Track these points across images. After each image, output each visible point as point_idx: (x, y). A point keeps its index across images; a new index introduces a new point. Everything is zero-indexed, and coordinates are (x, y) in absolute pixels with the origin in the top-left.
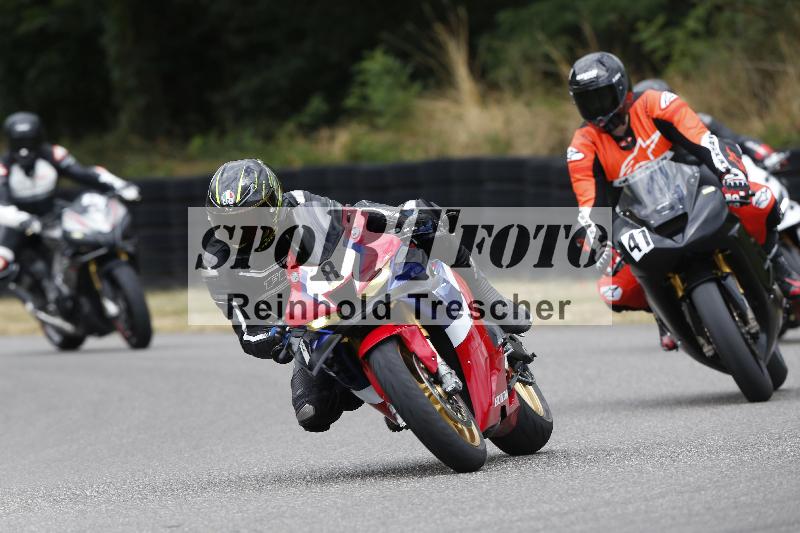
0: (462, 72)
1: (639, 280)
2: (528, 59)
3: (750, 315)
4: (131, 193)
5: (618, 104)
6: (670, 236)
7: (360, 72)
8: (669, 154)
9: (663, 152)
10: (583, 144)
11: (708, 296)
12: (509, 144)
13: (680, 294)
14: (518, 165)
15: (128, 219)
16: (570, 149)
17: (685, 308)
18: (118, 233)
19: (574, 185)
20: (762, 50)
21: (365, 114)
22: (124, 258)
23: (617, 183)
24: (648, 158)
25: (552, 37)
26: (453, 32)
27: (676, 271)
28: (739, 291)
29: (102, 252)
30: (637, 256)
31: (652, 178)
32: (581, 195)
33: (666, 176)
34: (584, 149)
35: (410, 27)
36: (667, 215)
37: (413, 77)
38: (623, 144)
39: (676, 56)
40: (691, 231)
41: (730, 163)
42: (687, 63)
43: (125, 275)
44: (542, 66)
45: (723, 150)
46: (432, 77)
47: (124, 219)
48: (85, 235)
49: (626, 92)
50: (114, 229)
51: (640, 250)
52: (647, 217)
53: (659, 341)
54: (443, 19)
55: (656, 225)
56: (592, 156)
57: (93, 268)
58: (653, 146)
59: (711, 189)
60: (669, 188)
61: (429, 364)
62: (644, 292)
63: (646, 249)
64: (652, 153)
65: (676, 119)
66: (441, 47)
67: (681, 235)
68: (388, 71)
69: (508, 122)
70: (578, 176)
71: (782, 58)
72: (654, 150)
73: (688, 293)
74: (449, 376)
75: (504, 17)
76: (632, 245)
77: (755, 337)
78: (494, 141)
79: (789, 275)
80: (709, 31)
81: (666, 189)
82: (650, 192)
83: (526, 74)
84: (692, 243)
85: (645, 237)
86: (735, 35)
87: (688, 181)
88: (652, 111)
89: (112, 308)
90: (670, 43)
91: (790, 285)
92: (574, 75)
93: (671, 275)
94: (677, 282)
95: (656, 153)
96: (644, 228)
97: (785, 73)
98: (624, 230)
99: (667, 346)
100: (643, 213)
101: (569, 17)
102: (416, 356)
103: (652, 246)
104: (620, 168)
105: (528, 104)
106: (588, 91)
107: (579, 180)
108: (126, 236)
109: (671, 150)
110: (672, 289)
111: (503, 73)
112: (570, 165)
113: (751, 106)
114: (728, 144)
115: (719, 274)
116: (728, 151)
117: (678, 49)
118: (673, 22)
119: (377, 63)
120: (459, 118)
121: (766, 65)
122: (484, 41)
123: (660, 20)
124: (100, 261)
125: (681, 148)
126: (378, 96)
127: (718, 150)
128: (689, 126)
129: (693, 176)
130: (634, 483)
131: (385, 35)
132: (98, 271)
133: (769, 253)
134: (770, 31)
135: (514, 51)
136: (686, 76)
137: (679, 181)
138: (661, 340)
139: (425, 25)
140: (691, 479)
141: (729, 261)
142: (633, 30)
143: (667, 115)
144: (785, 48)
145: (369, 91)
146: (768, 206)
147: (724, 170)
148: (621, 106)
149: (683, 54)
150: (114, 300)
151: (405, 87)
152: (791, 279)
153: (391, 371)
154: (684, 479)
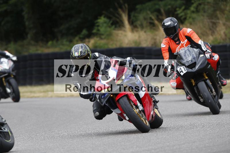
0: (126, 22)
1: (182, 81)
2: (145, 19)
3: (213, 90)
4: (15, 58)
5: (176, 32)
6: (191, 68)
7: (97, 23)
8: (190, 46)
9: (188, 45)
10: (165, 43)
11: (202, 85)
12: (140, 43)
13: (194, 85)
14: (142, 49)
15: (14, 66)
16: (162, 44)
17: (195, 88)
18: (11, 69)
19: (163, 54)
20: (213, 16)
21: (98, 35)
22: (12, 76)
23: (175, 54)
24: (184, 47)
25: (152, 13)
26: (124, 11)
27: (193, 78)
28: (210, 84)
29: (6, 75)
30: (182, 74)
31: (185, 52)
32: (165, 57)
33: (190, 51)
34: (166, 44)
35: (111, 10)
36: (190, 63)
37: (112, 24)
38: (177, 43)
39: (188, 18)
40: (197, 67)
41: (207, 48)
42: (191, 20)
43: (13, 81)
44: (149, 21)
45: (205, 45)
46: (118, 24)
47: (12, 65)
48: (1, 70)
49: (178, 28)
50: (10, 68)
51: (183, 72)
52: (185, 63)
53: (186, 98)
54: (121, 7)
55: (187, 66)
56: (168, 46)
57: (4, 79)
58: (185, 43)
59: (203, 55)
60: (191, 55)
61: (135, 103)
62: (183, 84)
63: (185, 72)
64: (185, 45)
65: (191, 36)
66: (120, 16)
67: (194, 68)
68: (105, 22)
69: (139, 37)
70: (164, 52)
71: (218, 19)
72: (185, 44)
73: (196, 85)
74: (140, 106)
75: (138, 7)
76: (181, 71)
77: (215, 96)
78: (135, 42)
79: (222, 79)
80: (197, 11)
81: (189, 55)
82: (185, 56)
83: (145, 23)
84: (198, 70)
85: (184, 69)
86: (205, 12)
87: (196, 53)
88: (185, 33)
89: (9, 91)
90: (186, 14)
91: (223, 82)
92: (164, 23)
93: (191, 79)
94: (193, 81)
95: (186, 45)
96: (184, 66)
97: (219, 23)
98: (178, 67)
99: (188, 99)
100: (183, 62)
101: (157, 7)
102: (132, 101)
103: (186, 71)
104: (176, 49)
105: (145, 32)
106: (168, 28)
107: (164, 53)
108: (13, 70)
109: (190, 44)
110: (192, 83)
111: (138, 23)
112: (162, 49)
113: (209, 32)
114: (206, 43)
115: (205, 79)
116: (206, 45)
117: (188, 16)
118: (187, 8)
119: (102, 20)
120: (126, 36)
121: (213, 21)
122: (132, 14)
123: (183, 8)
124: (5, 77)
125: (193, 44)
126: (102, 30)
127: (203, 45)
128: (195, 38)
129: (197, 52)
130: (176, 140)
131: (104, 12)
132: (5, 80)
133: (217, 73)
134: (215, 11)
135: (141, 17)
136: (191, 24)
137: (193, 53)
138: (187, 97)
139: (116, 9)
140: (192, 139)
141: (207, 75)
142: (176, 11)
143: (189, 35)
144: (219, 15)
145: (99, 28)
146: (217, 60)
147: (205, 51)
148: (177, 32)
149: (190, 17)
150: (9, 88)
151: (110, 27)
152: (223, 80)
153: (125, 104)
154: (190, 139)
